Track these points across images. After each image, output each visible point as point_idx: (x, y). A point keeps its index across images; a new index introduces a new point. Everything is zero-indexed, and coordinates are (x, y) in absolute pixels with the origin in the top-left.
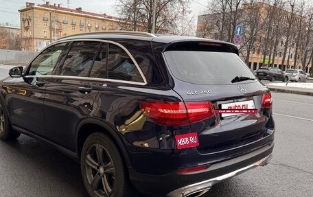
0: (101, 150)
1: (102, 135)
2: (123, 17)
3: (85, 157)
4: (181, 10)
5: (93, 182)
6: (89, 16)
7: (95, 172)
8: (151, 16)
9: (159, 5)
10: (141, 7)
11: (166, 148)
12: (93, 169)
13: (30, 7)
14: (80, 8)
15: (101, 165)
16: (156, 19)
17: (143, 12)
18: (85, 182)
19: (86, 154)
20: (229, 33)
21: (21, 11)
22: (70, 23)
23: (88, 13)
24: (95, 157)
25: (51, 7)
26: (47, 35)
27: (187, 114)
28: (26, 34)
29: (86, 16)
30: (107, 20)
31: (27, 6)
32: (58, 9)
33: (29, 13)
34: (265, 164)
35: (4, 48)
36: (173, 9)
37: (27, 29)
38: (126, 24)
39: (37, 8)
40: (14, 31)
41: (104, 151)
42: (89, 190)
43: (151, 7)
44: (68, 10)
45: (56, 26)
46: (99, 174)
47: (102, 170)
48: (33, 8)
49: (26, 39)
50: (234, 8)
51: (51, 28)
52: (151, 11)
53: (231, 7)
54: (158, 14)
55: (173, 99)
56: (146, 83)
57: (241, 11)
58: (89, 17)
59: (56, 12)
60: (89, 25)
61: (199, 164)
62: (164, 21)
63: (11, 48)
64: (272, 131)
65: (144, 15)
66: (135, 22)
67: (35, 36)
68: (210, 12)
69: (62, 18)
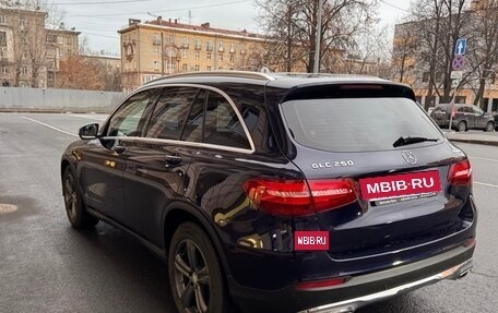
0: (193, 249)
1: (193, 226)
2: (271, 33)
3: (174, 259)
4: (364, 18)
5: (184, 294)
6: (221, 35)
7: (186, 280)
8: (314, 31)
9: (327, 12)
10: (300, 17)
11: (280, 249)
12: (184, 276)
13: (134, 26)
14: (208, 24)
15: (193, 270)
16: (322, 34)
17: (303, 24)
18: (175, 294)
19: (174, 255)
20: (447, 51)
21: (122, 32)
22: (192, 47)
23: (219, 31)
24: (185, 258)
25: (165, 23)
26: (158, 66)
27: (312, 197)
28: (129, 67)
29: (216, 36)
30: (248, 40)
31: (130, 24)
32: (174, 27)
33: (133, 35)
34: (456, 276)
35: (98, 88)
36: (351, 18)
37: (130, 58)
38: (275, 44)
39: (144, 27)
40: (112, 63)
41: (197, 249)
42: (180, 307)
43: (314, 15)
44: (189, 27)
45: (171, 53)
46: (192, 284)
47: (195, 278)
48: (138, 27)
49: (128, 74)
50: (455, 9)
51: (164, 56)
52: (315, 23)
53: (450, 9)
54: (325, 27)
55: (292, 174)
56: (253, 150)
57: (468, 13)
58: (220, 37)
59: (171, 31)
60: (221, 49)
61: (341, 274)
62: (336, 36)
63: (107, 89)
64: (471, 224)
65: (303, 30)
66: (290, 41)
67: (142, 70)
68: (415, 19)
69: (180, 40)
